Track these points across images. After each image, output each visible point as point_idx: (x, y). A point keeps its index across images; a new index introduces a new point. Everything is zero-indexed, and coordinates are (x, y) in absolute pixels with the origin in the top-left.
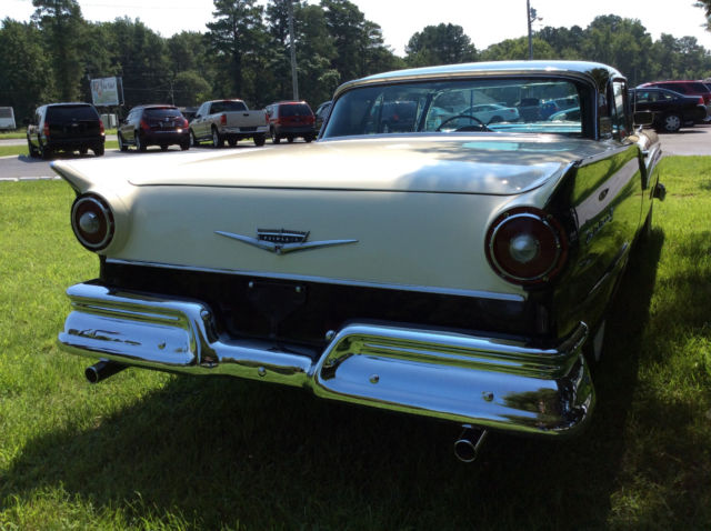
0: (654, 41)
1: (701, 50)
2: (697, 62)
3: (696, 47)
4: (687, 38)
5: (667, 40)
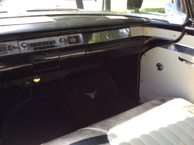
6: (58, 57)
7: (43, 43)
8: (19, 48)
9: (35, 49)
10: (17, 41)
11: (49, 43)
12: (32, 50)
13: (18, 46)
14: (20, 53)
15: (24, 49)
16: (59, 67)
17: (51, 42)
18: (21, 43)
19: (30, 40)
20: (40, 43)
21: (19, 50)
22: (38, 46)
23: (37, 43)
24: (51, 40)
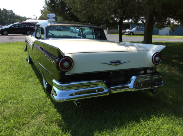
0: (2, 10)
1: (14, 14)
2: (14, 17)
3: (13, 13)
4: (10, 10)
5: (5, 10)
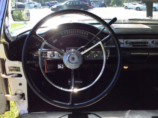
6: (147, 54)
7: (140, 43)
8: (123, 44)
9: (133, 46)
10: (123, 39)
11: (143, 43)
12: (131, 46)
13: (123, 43)
14: (123, 47)
15: (127, 44)
16: (146, 61)
17: (145, 43)
18: (125, 40)
19: (131, 40)
20: (137, 42)
21: (123, 45)
22: (135, 44)
23: (135, 42)
24: (145, 41)
